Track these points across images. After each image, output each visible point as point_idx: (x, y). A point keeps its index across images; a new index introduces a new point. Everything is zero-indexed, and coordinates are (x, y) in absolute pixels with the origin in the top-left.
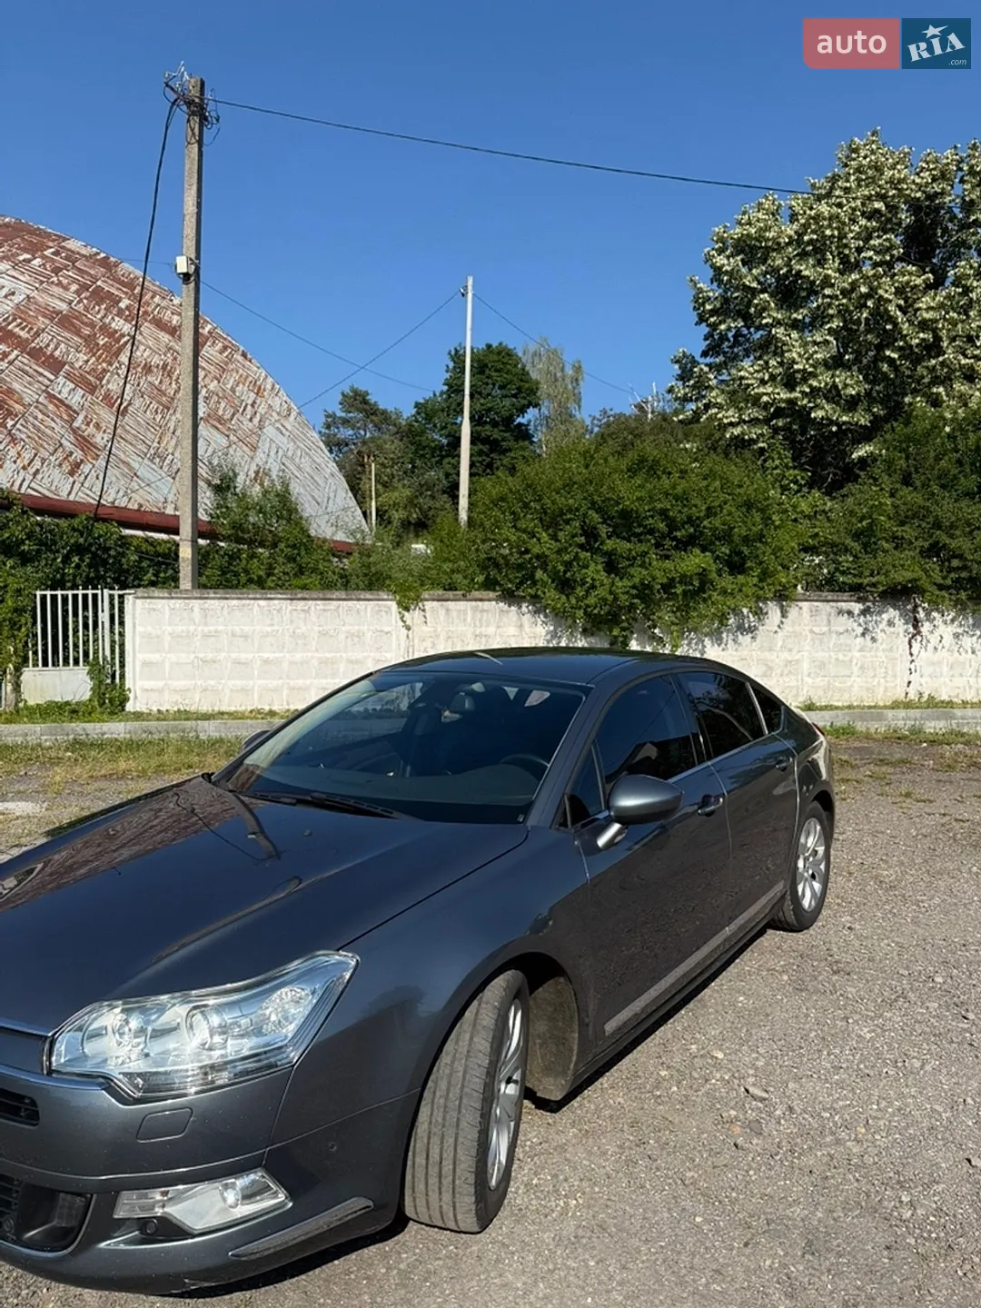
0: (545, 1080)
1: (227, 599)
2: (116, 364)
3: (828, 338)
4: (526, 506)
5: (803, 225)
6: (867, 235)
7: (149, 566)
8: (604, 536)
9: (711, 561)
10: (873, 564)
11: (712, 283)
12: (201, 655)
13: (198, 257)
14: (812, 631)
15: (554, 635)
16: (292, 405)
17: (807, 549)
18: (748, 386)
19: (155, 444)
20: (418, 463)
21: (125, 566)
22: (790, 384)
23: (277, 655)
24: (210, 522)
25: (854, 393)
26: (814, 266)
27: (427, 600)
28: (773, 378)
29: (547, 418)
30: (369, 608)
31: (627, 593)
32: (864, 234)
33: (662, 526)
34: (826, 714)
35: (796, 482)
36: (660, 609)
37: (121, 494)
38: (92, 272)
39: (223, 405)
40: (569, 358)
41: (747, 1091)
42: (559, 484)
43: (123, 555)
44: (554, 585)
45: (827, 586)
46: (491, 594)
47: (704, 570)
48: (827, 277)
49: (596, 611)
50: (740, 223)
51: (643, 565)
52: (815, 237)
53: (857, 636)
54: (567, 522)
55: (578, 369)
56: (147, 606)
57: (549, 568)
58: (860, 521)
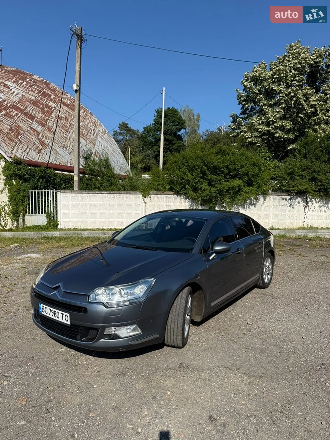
0: (196, 317)
1: (89, 193)
2: (51, 117)
3: (281, 110)
4: (183, 164)
5: (274, 72)
6: (295, 76)
7: (63, 183)
8: (208, 174)
9: (242, 182)
10: (293, 184)
11: (243, 91)
12: (81, 211)
13: (80, 85)
14: (274, 205)
15: (191, 205)
16: (106, 130)
17: (273, 179)
18: (255, 125)
19: (64, 143)
20: (144, 148)
21: (56, 183)
22: (268, 125)
23: (105, 211)
24: (83, 169)
25: (289, 128)
26: (277, 86)
27: (151, 194)
28: (263, 123)
29: (188, 133)
30: (133, 197)
31: (215, 192)
32: (294, 76)
33: (226, 171)
34: (277, 231)
35: (269, 157)
36: (225, 198)
37: (54, 159)
38: (42, 86)
39: (84, 130)
40: (195, 113)
41: (247, 323)
42: (194, 157)
43: (55, 179)
44: (192, 190)
45: (278, 191)
46: (172, 193)
47: (240, 185)
48: (281, 90)
49: (205, 198)
50: (253, 71)
51: (220, 184)
52: (278, 76)
53: (288, 206)
54: (196, 169)
55: (198, 116)
56: (64, 195)
57: (190, 184)
58: (290, 170)
